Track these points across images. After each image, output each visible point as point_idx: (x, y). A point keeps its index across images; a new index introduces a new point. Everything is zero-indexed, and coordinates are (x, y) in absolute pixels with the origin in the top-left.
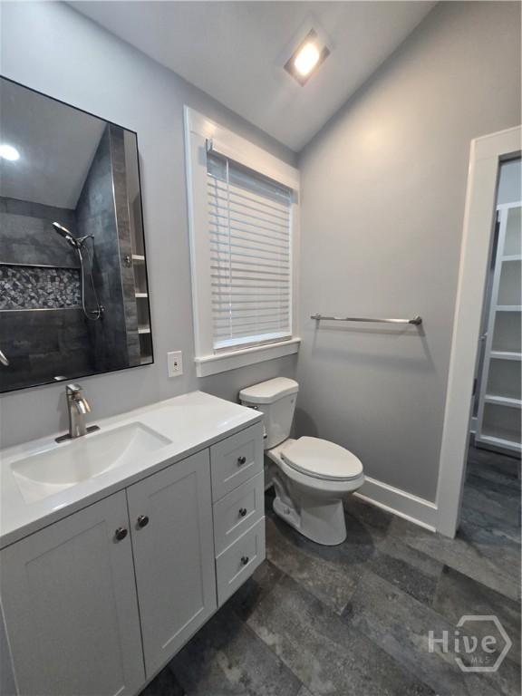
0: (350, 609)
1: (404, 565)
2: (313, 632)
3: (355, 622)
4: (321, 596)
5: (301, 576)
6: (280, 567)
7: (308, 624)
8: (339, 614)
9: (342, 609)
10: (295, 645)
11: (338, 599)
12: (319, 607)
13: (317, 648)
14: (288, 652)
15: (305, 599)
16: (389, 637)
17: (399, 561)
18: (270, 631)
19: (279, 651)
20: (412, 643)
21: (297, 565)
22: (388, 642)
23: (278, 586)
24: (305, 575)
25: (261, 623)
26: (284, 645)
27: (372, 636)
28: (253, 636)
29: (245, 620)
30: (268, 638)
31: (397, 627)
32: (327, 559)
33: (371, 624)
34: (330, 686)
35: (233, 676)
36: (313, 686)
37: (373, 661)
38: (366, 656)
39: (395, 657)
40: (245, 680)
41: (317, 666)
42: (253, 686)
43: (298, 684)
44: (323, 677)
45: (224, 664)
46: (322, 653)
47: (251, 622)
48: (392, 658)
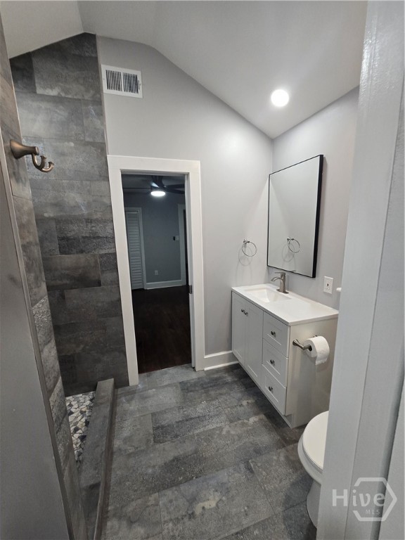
2: (247, 440)
3: (242, 466)
4: (264, 458)
6: (292, 446)
7: (251, 440)
8: (250, 461)
9: (252, 465)
10: (245, 429)
11: (259, 466)
12: (258, 452)
13: (240, 437)
14: (243, 424)
15: (266, 448)
16: (225, 480)
18: (255, 422)
19: (245, 421)
20: (217, 491)
22: (223, 476)
23: (279, 438)
25: (261, 420)
28: (256, 414)
29: (265, 414)
30: (253, 420)
33: (237, 475)
34: (224, 433)
35: (245, 403)
36: (227, 427)
37: (222, 459)
38: (225, 457)
39: (217, 473)
40: (241, 405)
41: (233, 432)
42: (238, 407)
43: (231, 422)
44: (228, 432)
45: (250, 401)
46: (236, 438)
47: (262, 416)
48: (217, 471)
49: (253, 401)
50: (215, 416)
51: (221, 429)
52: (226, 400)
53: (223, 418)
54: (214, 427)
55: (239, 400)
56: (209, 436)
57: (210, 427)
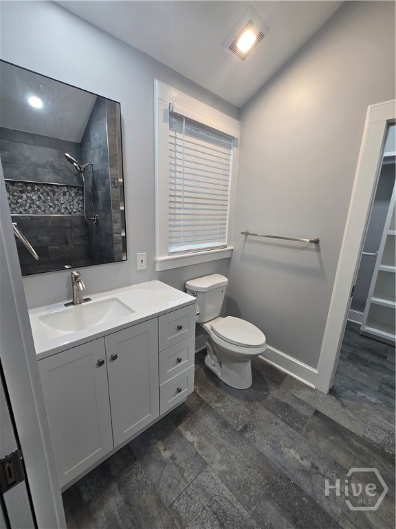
0: (245, 428)
1: (288, 406)
2: (219, 438)
3: (247, 435)
4: (228, 419)
5: (217, 405)
6: (204, 399)
7: (217, 433)
8: (238, 430)
9: (240, 427)
10: (206, 443)
11: (239, 421)
12: (226, 425)
13: (220, 447)
14: (201, 447)
15: (217, 419)
17: (285, 404)
18: (192, 434)
19: (196, 445)
20: (282, 452)
21: (215, 398)
22: (267, 450)
23: (201, 409)
24: (220, 405)
25: (187, 429)
26: (199, 443)
27: (257, 445)
28: (181, 436)
29: (177, 426)
30: (189, 437)
31: (274, 442)
32: (236, 397)
33: (258, 438)
34: (224, 467)
35: (166, 455)
36: (214, 466)
37: (255, 458)
38: (251, 455)
39: (270, 458)
40: (173, 458)
41: (219, 456)
42: (177, 462)
43: (205, 464)
44: (221, 462)
45: (161, 448)
46: (223, 450)
47: (181, 428)
48: (267, 459)
49: (160, 443)
50: (207, 495)
51: (222, 474)
52: (169, 486)
53: (203, 478)
54: (223, 486)
55: (163, 464)
56: (240, 488)
57: (227, 493)
